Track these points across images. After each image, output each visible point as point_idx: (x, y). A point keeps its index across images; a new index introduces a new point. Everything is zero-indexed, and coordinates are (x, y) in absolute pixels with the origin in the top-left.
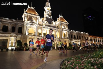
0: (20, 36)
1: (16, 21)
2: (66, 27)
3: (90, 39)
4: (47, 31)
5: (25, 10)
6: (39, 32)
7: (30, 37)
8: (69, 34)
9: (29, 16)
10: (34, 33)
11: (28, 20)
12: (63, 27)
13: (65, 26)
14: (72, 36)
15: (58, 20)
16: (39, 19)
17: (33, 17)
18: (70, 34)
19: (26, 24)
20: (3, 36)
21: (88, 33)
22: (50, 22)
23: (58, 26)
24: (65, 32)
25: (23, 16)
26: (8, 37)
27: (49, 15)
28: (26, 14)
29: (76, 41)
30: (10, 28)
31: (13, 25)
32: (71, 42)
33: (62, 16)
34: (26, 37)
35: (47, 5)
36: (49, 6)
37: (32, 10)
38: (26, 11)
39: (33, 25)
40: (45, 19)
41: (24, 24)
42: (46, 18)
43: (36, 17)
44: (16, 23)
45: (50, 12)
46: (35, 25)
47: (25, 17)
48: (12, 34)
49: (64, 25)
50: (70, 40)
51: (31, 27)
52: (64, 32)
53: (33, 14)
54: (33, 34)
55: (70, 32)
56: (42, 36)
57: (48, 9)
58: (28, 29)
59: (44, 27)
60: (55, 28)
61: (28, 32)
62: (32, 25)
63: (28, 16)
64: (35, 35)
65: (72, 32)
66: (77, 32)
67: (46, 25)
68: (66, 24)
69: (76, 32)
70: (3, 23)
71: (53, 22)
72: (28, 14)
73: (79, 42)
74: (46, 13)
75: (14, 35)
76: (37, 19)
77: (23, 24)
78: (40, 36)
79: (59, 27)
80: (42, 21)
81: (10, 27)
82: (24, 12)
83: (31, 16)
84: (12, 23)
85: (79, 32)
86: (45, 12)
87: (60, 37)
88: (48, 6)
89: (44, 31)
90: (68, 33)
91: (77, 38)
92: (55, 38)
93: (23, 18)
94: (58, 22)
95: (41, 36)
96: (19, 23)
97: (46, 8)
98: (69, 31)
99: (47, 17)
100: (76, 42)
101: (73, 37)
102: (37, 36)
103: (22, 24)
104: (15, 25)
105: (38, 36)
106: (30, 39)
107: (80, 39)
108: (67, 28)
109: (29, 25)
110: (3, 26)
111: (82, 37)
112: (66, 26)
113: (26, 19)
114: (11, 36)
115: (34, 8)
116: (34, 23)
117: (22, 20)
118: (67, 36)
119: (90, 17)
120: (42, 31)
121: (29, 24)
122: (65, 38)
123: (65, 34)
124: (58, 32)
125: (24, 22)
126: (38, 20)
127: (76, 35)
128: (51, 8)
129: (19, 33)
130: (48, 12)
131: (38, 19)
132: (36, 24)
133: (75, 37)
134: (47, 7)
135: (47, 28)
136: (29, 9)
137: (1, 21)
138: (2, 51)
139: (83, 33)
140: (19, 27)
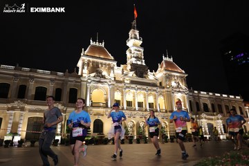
0: (73, 109)
1: (64, 75)
2: (181, 84)
4: (134, 97)
5: (85, 50)
6: (116, 98)
7: (95, 110)
8: (190, 102)
9: (93, 62)
10: (104, 102)
11: (90, 72)
12: (174, 84)
13: (179, 81)
14: (198, 104)
15: (159, 69)
16: (116, 67)
17: (101, 64)
18: (192, 101)
19: (87, 81)
20: (35, 111)
21: (242, 97)
22: (142, 74)
23: (161, 83)
24: (181, 96)
25: (80, 64)
27: (137, 58)
28: (86, 59)
29: (212, 119)
30: (50, 92)
31: (57, 84)
35: (133, 36)
36: (138, 36)
37: (100, 48)
38: (86, 52)
39: (102, 82)
40: (129, 67)
41: (81, 81)
42: (132, 65)
43: (109, 65)
44: (63, 80)
45: (139, 51)
46: (106, 82)
47: (83, 64)
49: (176, 78)
50: (194, 116)
51: (97, 88)
53: (102, 59)
54: (102, 104)
55: (194, 97)
56: (123, 109)
57: (134, 45)
58: (90, 93)
59: (128, 87)
60: (155, 88)
61: (90, 99)
62: (99, 82)
63: (91, 64)
64: (107, 107)
65: (198, 96)
66: (211, 94)
67: (132, 82)
68: (181, 77)
69: (207, 96)
70: (36, 82)
71: (149, 73)
72: (91, 59)
73: (221, 121)
74: (131, 53)
75: (60, 107)
76: (110, 68)
77: (79, 80)
79: (164, 85)
80: (123, 73)
81: (51, 89)
82: (82, 54)
84: (56, 79)
85: (216, 94)
86: (128, 53)
87: (168, 110)
88: (136, 38)
89: (127, 95)
90: (188, 98)
91: (214, 111)
92: (157, 111)
93: (78, 68)
94: (161, 71)
96: (70, 79)
97: (130, 43)
98: (191, 94)
99: (134, 62)
100: (210, 122)
101: (202, 107)
103: (77, 82)
104: (63, 84)
106: (95, 115)
107: (221, 112)
108: (183, 86)
109: (93, 84)
111: (227, 107)
112: (182, 81)
113: (86, 71)
115: (103, 45)
116: (103, 77)
117: (78, 71)
118: (185, 107)
119: (242, 55)
120: (122, 96)
124: (162, 98)
125: (82, 76)
126: (112, 71)
127: (209, 103)
128: (141, 42)
129: (70, 102)
130: (136, 50)
131: (113, 68)
132: (108, 81)
133: (206, 109)
134: (133, 40)
135: (134, 88)
136: (93, 46)
137: (32, 78)
138: (32, 145)
139: (228, 96)
140: (71, 89)
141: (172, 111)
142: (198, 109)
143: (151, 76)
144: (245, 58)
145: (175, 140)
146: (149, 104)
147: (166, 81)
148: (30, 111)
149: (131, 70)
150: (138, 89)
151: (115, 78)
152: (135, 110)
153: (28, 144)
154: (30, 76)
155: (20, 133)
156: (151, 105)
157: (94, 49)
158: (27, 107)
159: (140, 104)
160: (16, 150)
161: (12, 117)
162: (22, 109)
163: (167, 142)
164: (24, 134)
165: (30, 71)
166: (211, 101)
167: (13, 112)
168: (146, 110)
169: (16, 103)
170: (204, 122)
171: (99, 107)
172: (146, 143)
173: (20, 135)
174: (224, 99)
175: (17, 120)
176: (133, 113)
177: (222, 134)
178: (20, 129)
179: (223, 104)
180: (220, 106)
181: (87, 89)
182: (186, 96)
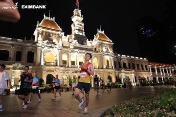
1: (23, 42)
2: (109, 50)
3: (152, 68)
4: (76, 58)
5: (39, 23)
6: (63, 59)
7: (48, 68)
8: (115, 61)
9: (46, 32)
10: (55, 62)
11: (44, 40)
12: (104, 50)
13: (108, 47)
14: (119, 63)
15: (95, 39)
16: (63, 36)
17: (52, 34)
19: (41, 47)
21: (148, 59)
22: (83, 42)
23: (95, 49)
24: (109, 58)
25: (35, 33)
26: (9, 69)
27: (79, 30)
28: (41, 30)
29: (128, 73)
30: (12, 55)
31: (18, 48)
32: (118, 75)
33: (102, 31)
34: (42, 68)
35: (76, 14)
36: (80, 14)
37: (51, 22)
39: (53, 47)
40: (73, 37)
41: (37, 46)
42: (76, 35)
43: (58, 34)
44: (22, 45)
45: (81, 25)
46: (56, 47)
47: (38, 34)
48: (15, 65)
49: (106, 45)
50: (117, 71)
51: (49, 51)
52: (107, 58)
53: (53, 30)
54: (52, 64)
55: (117, 58)
56: (68, 67)
57: (77, 21)
58: (44, 56)
59: (73, 51)
60: (91, 52)
61: (44, 60)
62: (51, 47)
63: (44, 33)
64: (57, 65)
65: (120, 58)
66: (128, 56)
67: (75, 48)
68: (110, 45)
69: (126, 58)
71: (88, 41)
72: (44, 30)
73: (133, 74)
74: (75, 26)
75: (20, 65)
76: (59, 37)
77: (35, 46)
78: (65, 67)
79: (97, 50)
80: (69, 41)
81: (12, 52)
82: (37, 26)
83: (49, 33)
84: (16, 45)
85: (132, 57)
86: (72, 26)
87: (100, 67)
88: (78, 15)
89: (72, 56)
90: (113, 59)
91: (130, 68)
93: (34, 36)
94: (96, 40)
95: (67, 65)
96: (28, 45)
97: (75, 19)
98: (115, 56)
99: (77, 33)
100: (127, 75)
101: (122, 65)
102: (60, 66)
103: (33, 47)
104: (22, 48)
105: (62, 66)
106: (47, 71)
107: (134, 68)
108: (111, 51)
109: (46, 49)
111: (138, 65)
112: (110, 48)
113: (40, 38)
114: (14, 68)
115: (53, 19)
116: (54, 43)
117: (34, 39)
118: (111, 65)
119: (150, 31)
120: (68, 57)
121: (46, 46)
122: (109, 68)
123: (108, 61)
124: (96, 59)
125: (37, 42)
126: (61, 40)
127: (126, 62)
128: (83, 19)
129: (28, 62)
130: (78, 24)
131: (61, 37)
132: (57, 46)
133: (125, 67)
134: (77, 17)
135: (77, 52)
136: (46, 20)
139: (139, 58)
140: (28, 52)
141: (102, 68)
142: (120, 67)
143: (89, 44)
144: (151, 33)
147: (99, 47)
150: (80, 52)
152: (77, 67)
157: (47, 22)
159: (81, 63)
166: (128, 61)
170: (123, 75)
171: (51, 65)
174: (136, 60)
176: (76, 69)
177: (134, 83)
179: (135, 63)
180: (133, 65)
181: (41, 51)
182: (112, 58)
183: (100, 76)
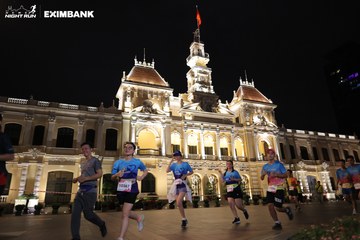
0: (112, 159)
1: (98, 111)
2: (267, 120)
4: (199, 139)
5: (127, 74)
6: (172, 143)
8: (281, 145)
9: (139, 91)
10: (157, 148)
11: (135, 105)
12: (256, 120)
13: (264, 115)
14: (292, 149)
15: (235, 98)
16: (172, 97)
17: (151, 93)
18: (284, 143)
19: (131, 119)
21: (358, 137)
22: (210, 106)
23: (237, 119)
24: (267, 138)
25: (120, 94)
27: (203, 83)
28: (129, 87)
29: (314, 170)
30: (78, 137)
31: (88, 123)
33: (250, 81)
35: (196, 51)
36: (203, 54)
37: (148, 71)
38: (128, 76)
39: (153, 120)
40: (191, 97)
41: (123, 118)
42: (196, 93)
43: (162, 94)
44: (97, 118)
45: (205, 73)
46: (158, 119)
47: (125, 94)
49: (259, 111)
50: (288, 166)
51: (145, 128)
52: (264, 137)
53: (152, 86)
54: (152, 151)
55: (286, 138)
57: (198, 65)
58: (136, 136)
59: (191, 126)
60: (229, 127)
61: (137, 144)
62: (149, 119)
63: (136, 93)
64: (160, 154)
65: (293, 137)
66: (311, 133)
67: (196, 118)
68: (268, 110)
69: (306, 136)
70: (59, 121)
71: (220, 104)
72: (136, 87)
73: (326, 173)
74: (193, 76)
76: (164, 99)
77: (120, 118)
79: (242, 121)
80: (182, 106)
81: (79, 131)
82: (123, 80)
83: (145, 92)
84: (86, 117)
85: (320, 134)
86: (188, 76)
87: (249, 158)
88: (199, 54)
89: (189, 137)
90: (278, 139)
91: (316, 158)
93: (118, 100)
94: (237, 102)
96: (107, 116)
97: (192, 62)
98: (282, 134)
99: (198, 90)
100: (311, 174)
101: (299, 152)
102: (167, 156)
103: (116, 120)
104: (96, 123)
107: (327, 159)
108: (271, 122)
109: (139, 123)
110: (61, 131)
111: (336, 153)
112: (268, 116)
113: (128, 104)
115: (152, 66)
116: (154, 112)
117: (117, 105)
119: (357, 75)
120: (182, 138)
123: (265, 144)
124: (240, 140)
125: (123, 111)
126: (166, 104)
127: (308, 146)
128: (208, 60)
129: (106, 149)
130: (200, 72)
131: (167, 99)
132: (161, 118)
133: (305, 156)
134: (196, 57)
135: (199, 126)
136: (139, 68)
137: (53, 115)
138: (55, 212)
139: (337, 136)
140: (108, 130)
141: (254, 160)
142: (294, 156)
143: (223, 109)
145: (260, 201)
146: (222, 149)
147: (245, 116)
148: (51, 163)
149: (194, 101)
150: (205, 127)
151: (171, 113)
152: (201, 158)
153: (49, 210)
154: (49, 113)
155: (37, 194)
156: (224, 151)
157: (141, 72)
158: (47, 157)
159: (208, 150)
160: (32, 219)
161: (25, 173)
162: (40, 160)
163: (248, 204)
164: (43, 197)
165: (50, 106)
166: (311, 143)
167: (27, 165)
168: (217, 159)
169: (31, 151)
170: (302, 174)
171: (149, 155)
172: (218, 206)
173: (37, 198)
174: (331, 141)
175: (33, 176)
176: (199, 162)
177: (329, 192)
178: (37, 189)
179: (330, 147)
180: (325, 151)
181: (131, 129)
182: (274, 137)
183: (251, 176)
